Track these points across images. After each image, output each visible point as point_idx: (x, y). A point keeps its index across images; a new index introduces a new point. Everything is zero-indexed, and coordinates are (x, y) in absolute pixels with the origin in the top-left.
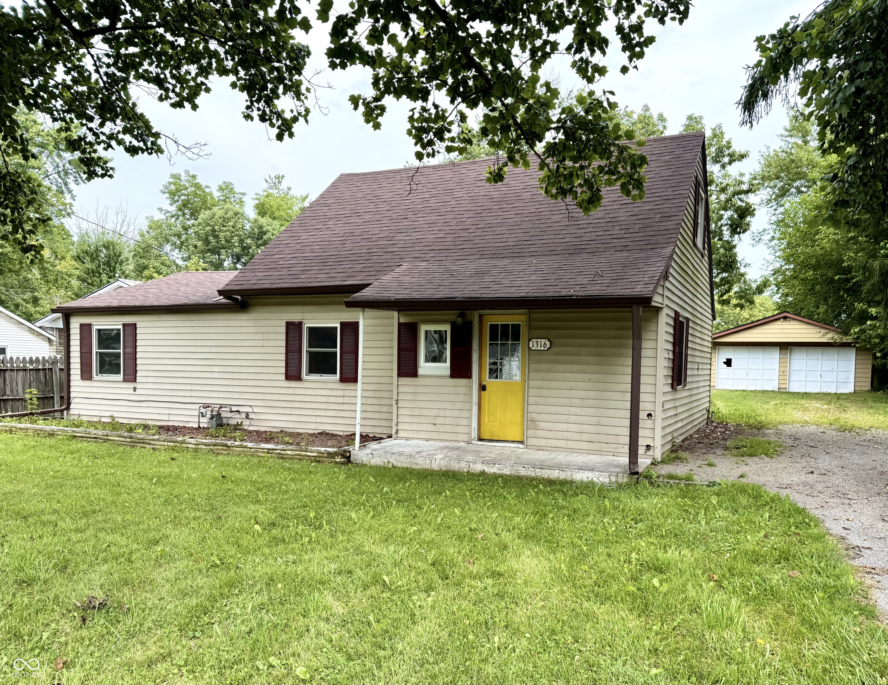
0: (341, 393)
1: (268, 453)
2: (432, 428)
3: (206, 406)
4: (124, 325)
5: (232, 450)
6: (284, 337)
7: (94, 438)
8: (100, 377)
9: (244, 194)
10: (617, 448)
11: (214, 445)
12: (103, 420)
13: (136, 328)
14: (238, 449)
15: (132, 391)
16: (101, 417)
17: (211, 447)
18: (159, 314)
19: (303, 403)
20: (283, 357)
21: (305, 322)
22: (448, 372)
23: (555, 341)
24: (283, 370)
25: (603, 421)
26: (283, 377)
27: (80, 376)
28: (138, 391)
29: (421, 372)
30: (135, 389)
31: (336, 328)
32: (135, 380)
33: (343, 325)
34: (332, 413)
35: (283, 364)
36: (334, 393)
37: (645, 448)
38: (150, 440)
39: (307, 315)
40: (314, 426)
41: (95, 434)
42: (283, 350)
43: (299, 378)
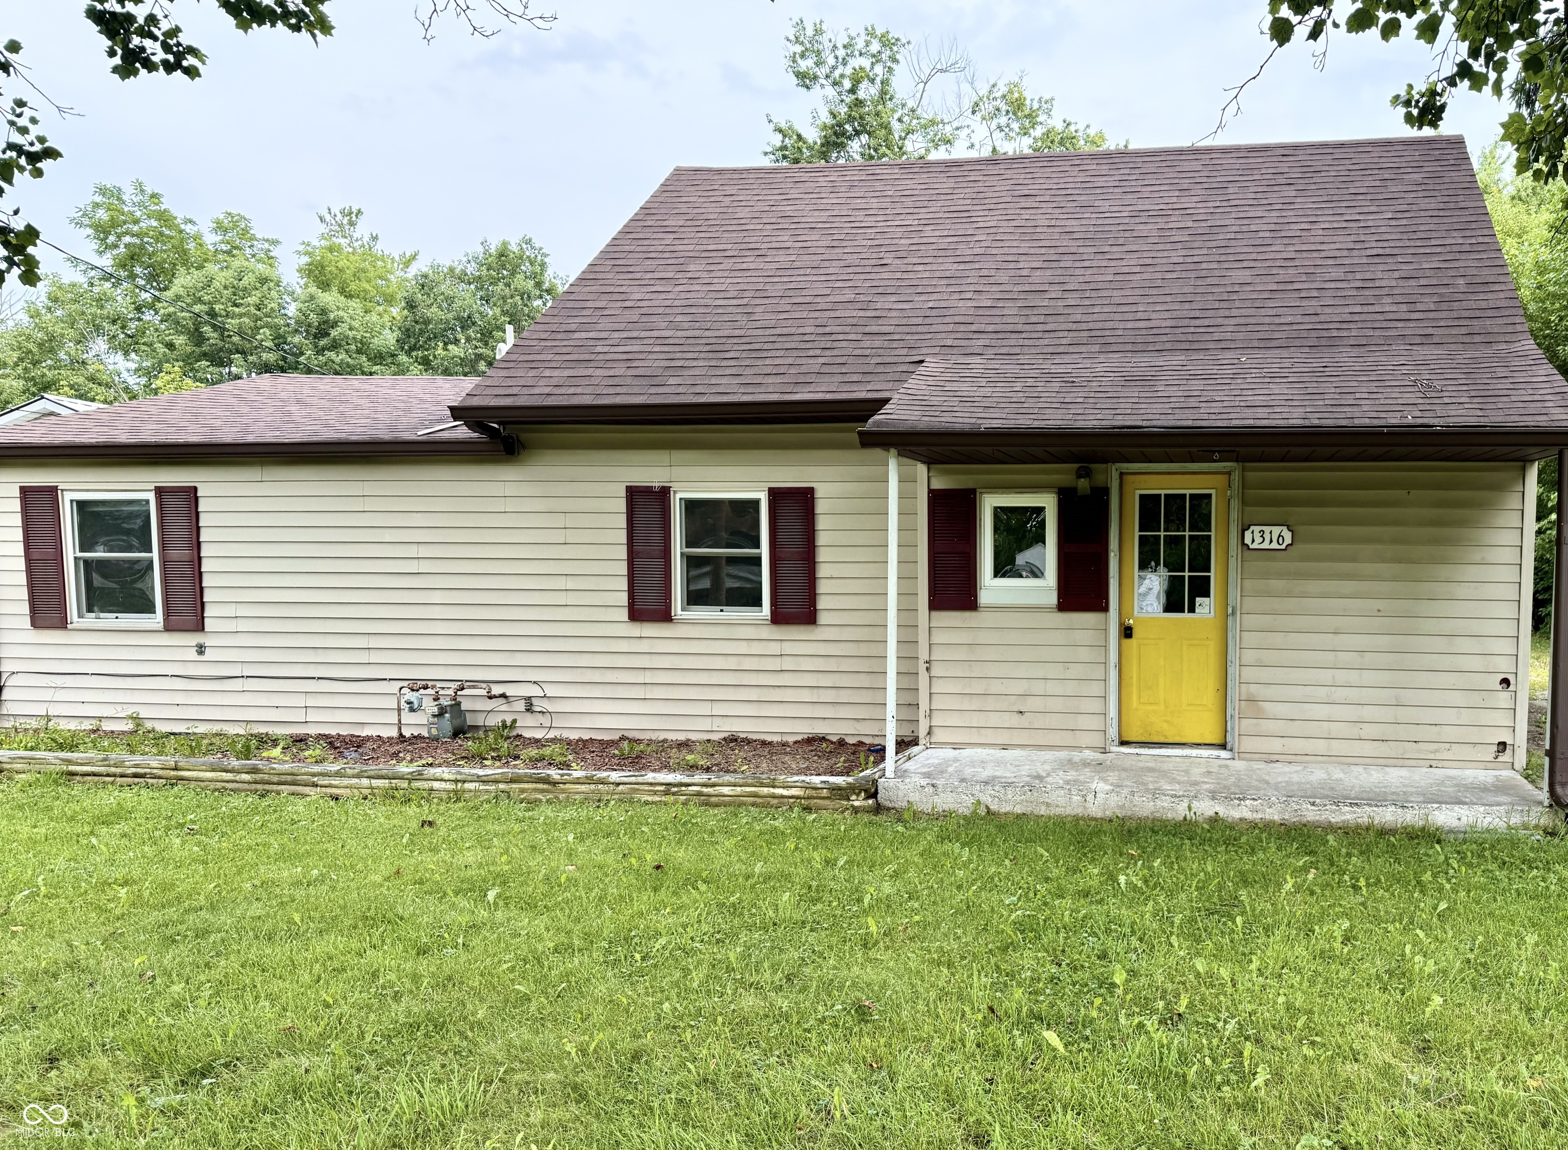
0: (774, 648)
1: (667, 793)
2: (1015, 720)
3: (417, 686)
4: (160, 492)
5: (563, 791)
6: (622, 521)
7: (135, 776)
8: (90, 620)
9: (275, 242)
10: (1436, 751)
11: (512, 781)
12: (107, 726)
13: (196, 499)
14: (583, 788)
15: (192, 655)
16: (100, 719)
17: (502, 786)
18: (262, 464)
19: (676, 673)
20: (623, 568)
21: (675, 486)
22: (1052, 599)
23: (1301, 529)
24: (624, 598)
25: (1409, 696)
26: (624, 615)
27: (28, 620)
28: (209, 655)
29: (984, 597)
30: (201, 649)
31: (756, 503)
32: (200, 627)
33: (775, 495)
34: (753, 695)
35: (624, 584)
36: (756, 648)
37: (1495, 748)
38: (314, 775)
39: (679, 472)
40: (705, 725)
41: (136, 766)
42: (623, 553)
43: (665, 616)
